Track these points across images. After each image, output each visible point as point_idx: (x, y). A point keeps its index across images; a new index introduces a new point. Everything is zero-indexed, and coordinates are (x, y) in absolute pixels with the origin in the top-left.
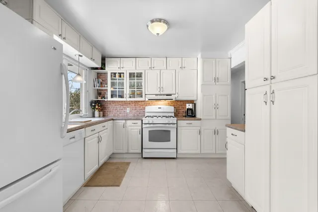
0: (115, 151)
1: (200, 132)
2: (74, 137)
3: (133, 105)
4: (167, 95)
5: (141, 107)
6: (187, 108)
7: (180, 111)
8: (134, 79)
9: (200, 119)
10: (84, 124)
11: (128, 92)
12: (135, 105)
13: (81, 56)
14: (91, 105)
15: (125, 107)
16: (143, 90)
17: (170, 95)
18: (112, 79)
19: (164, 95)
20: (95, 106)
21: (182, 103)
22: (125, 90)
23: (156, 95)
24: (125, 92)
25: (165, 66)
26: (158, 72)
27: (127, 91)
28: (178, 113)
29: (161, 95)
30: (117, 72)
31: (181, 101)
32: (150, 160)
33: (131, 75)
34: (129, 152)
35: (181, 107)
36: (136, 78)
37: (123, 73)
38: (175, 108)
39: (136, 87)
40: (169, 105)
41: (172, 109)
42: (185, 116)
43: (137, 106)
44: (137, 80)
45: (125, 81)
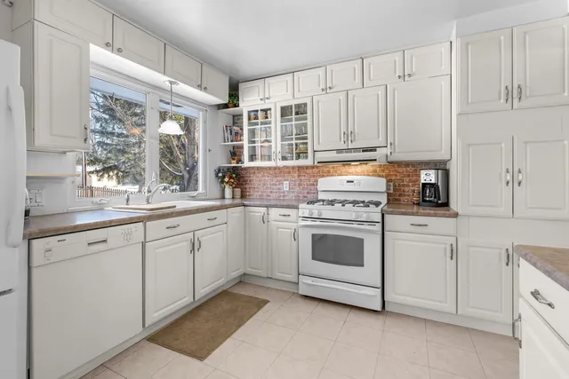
0: (249, 271)
1: (453, 253)
2: (105, 241)
3: (296, 175)
4: (365, 150)
5: (312, 179)
6: (423, 181)
7: (407, 189)
8: (291, 120)
9: (456, 215)
10: (149, 213)
11: (279, 149)
12: (299, 176)
13: (175, 83)
14: (217, 176)
15: (279, 178)
16: (309, 141)
17: (373, 149)
18: (250, 124)
19: (356, 150)
20: (224, 177)
21: (410, 169)
22: (273, 144)
23: (339, 151)
24: (273, 149)
25: (358, 80)
26: (342, 96)
27: (277, 145)
28: (400, 195)
29: (349, 150)
30: (259, 108)
31: (407, 164)
32: (315, 303)
33: (285, 111)
34: (273, 277)
35: (407, 179)
36: (294, 116)
37: (270, 109)
38: (388, 181)
39: (294, 137)
40: (375, 174)
41: (381, 184)
42: (418, 204)
43: (303, 178)
44: (296, 120)
45: (273, 125)
